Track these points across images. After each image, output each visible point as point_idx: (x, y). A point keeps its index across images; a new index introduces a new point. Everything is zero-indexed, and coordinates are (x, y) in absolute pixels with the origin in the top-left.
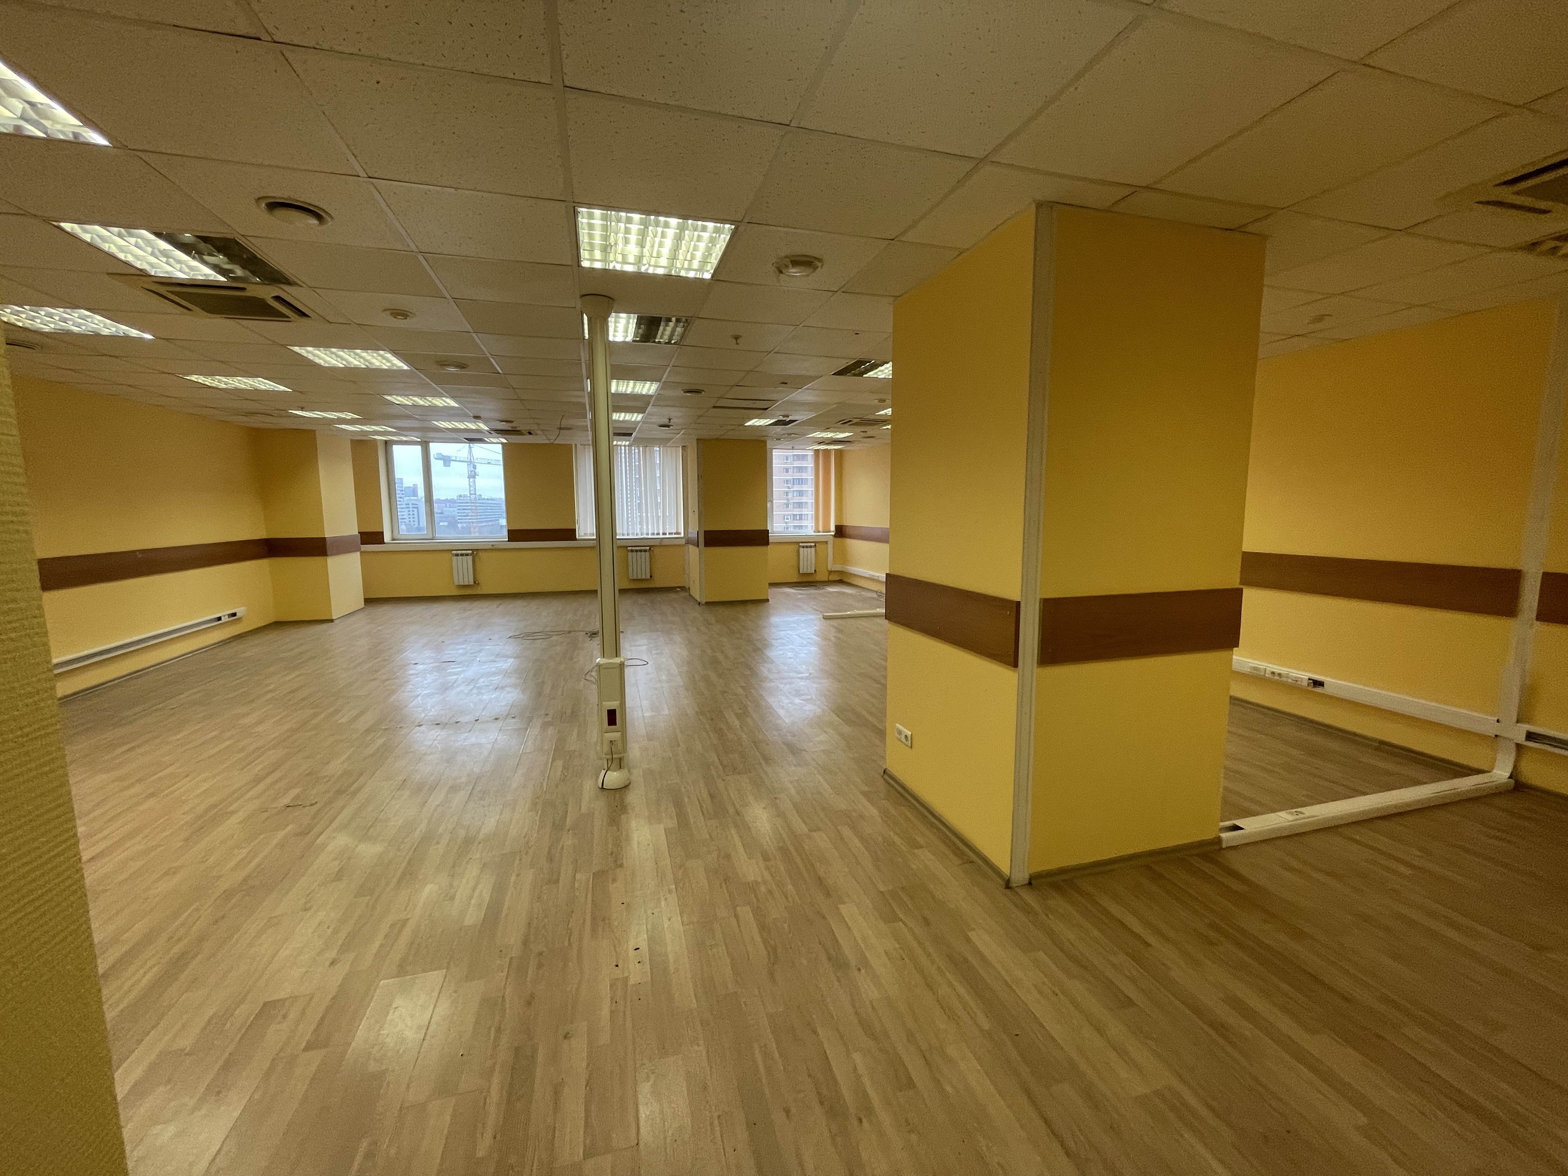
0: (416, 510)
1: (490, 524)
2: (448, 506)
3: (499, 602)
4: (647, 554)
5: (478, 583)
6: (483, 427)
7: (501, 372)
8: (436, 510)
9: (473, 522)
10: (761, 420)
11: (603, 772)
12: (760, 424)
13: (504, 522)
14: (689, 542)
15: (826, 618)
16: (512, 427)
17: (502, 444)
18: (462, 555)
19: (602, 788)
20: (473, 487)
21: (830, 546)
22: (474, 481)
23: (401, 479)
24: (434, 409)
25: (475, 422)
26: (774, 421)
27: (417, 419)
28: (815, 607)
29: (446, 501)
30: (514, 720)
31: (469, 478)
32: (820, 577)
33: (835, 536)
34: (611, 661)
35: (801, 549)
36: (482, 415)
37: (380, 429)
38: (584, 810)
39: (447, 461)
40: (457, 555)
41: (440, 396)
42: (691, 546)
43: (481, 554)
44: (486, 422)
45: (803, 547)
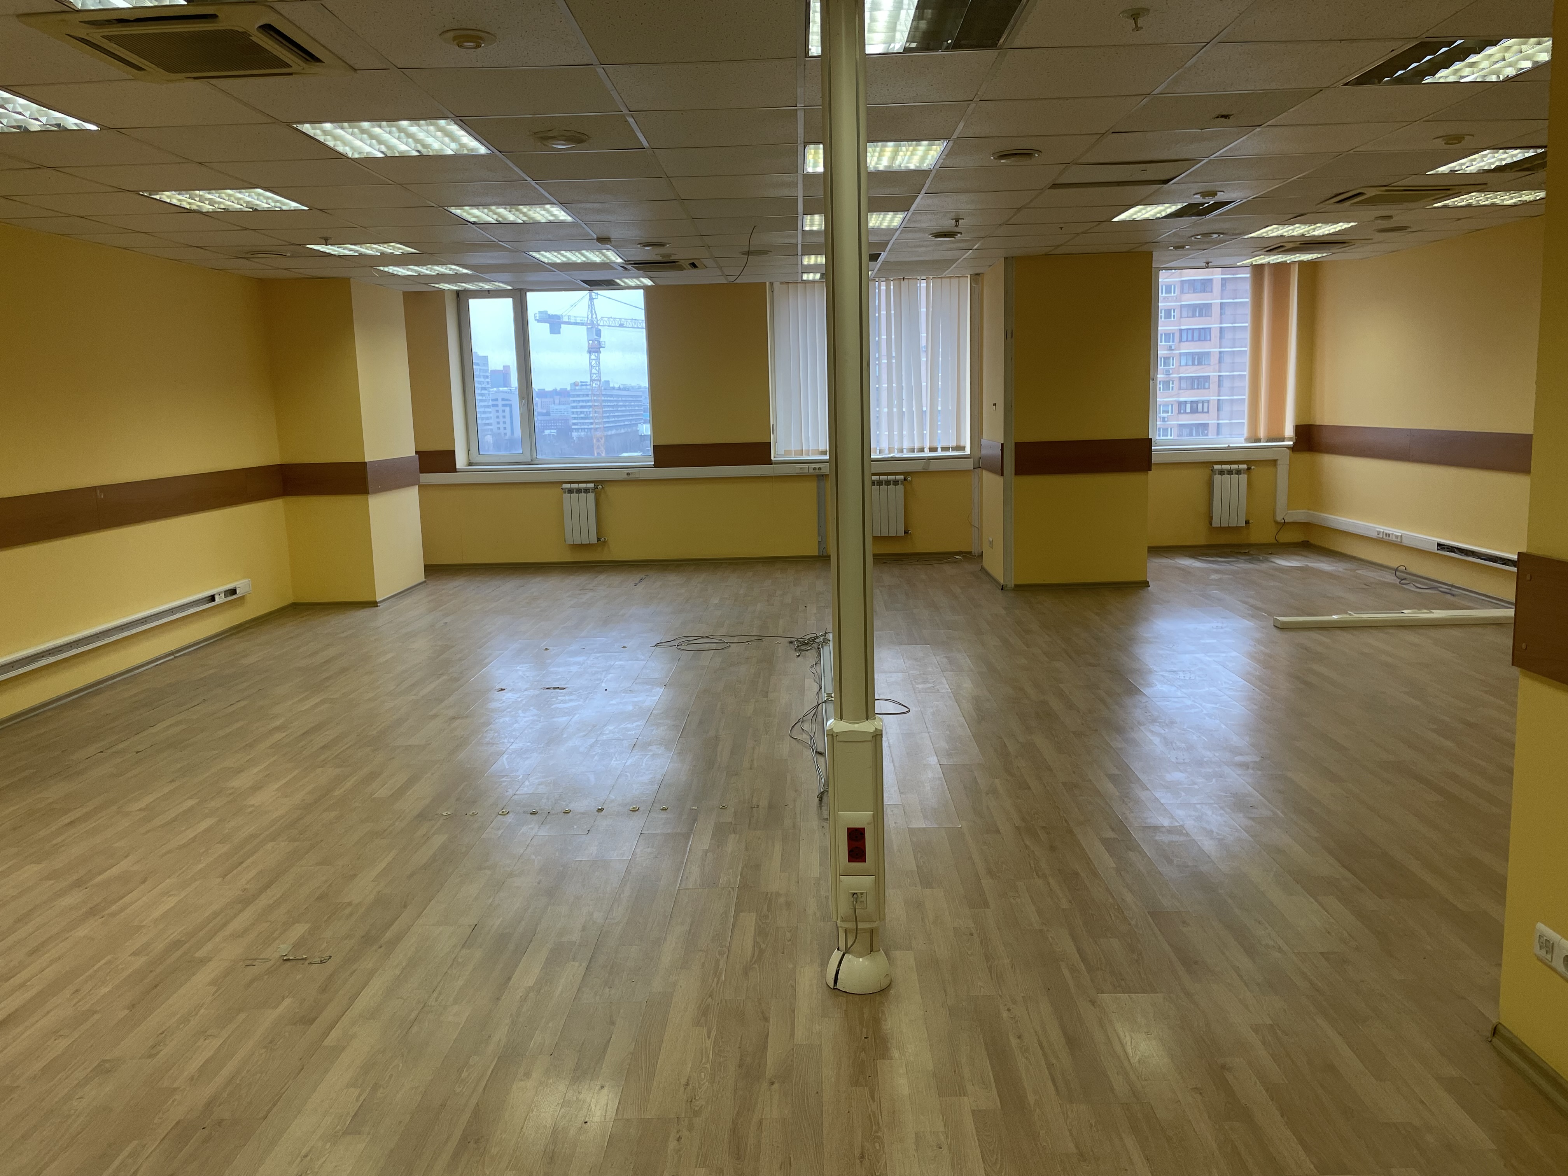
0: (507, 409)
1: (623, 431)
2: (557, 401)
3: (638, 576)
4: (900, 488)
5: (605, 542)
6: (614, 257)
7: (645, 144)
8: (538, 409)
9: (596, 429)
10: (1149, 208)
11: (836, 955)
12: (1147, 216)
13: (646, 429)
14: (981, 464)
15: (1283, 628)
16: (663, 256)
17: (646, 288)
18: (579, 491)
19: (835, 989)
20: (595, 367)
21: (1283, 470)
22: (598, 359)
23: (485, 358)
24: (532, 225)
25: (599, 250)
26: (1179, 206)
27: (505, 249)
28: (1252, 601)
29: (555, 393)
30: (664, 815)
31: (590, 352)
32: (1257, 536)
33: (1294, 449)
34: (856, 727)
35: (1217, 478)
36: (615, 234)
37: (447, 272)
38: (800, 1035)
39: (555, 323)
40: (570, 491)
41: (541, 202)
42: (986, 474)
43: (611, 491)
44: (617, 249)
45: (1221, 472)
